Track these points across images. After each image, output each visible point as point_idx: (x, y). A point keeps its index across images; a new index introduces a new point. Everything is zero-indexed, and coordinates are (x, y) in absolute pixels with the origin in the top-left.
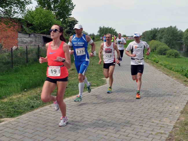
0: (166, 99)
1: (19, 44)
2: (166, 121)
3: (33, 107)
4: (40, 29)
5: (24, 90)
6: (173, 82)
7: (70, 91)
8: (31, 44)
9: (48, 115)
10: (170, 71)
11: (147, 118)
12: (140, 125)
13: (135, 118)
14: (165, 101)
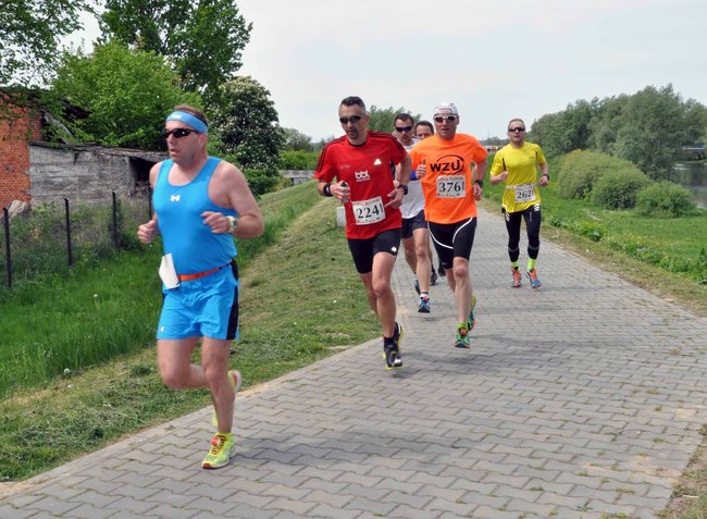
0: (638, 382)
1: (32, 192)
2: (640, 468)
3: (98, 434)
4: (120, 130)
5: (60, 371)
6: (665, 314)
7: (247, 365)
8: (84, 191)
9: (158, 462)
10: (652, 269)
11: (559, 457)
12: (530, 485)
13: (509, 459)
14: (633, 388)
